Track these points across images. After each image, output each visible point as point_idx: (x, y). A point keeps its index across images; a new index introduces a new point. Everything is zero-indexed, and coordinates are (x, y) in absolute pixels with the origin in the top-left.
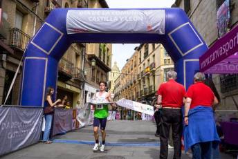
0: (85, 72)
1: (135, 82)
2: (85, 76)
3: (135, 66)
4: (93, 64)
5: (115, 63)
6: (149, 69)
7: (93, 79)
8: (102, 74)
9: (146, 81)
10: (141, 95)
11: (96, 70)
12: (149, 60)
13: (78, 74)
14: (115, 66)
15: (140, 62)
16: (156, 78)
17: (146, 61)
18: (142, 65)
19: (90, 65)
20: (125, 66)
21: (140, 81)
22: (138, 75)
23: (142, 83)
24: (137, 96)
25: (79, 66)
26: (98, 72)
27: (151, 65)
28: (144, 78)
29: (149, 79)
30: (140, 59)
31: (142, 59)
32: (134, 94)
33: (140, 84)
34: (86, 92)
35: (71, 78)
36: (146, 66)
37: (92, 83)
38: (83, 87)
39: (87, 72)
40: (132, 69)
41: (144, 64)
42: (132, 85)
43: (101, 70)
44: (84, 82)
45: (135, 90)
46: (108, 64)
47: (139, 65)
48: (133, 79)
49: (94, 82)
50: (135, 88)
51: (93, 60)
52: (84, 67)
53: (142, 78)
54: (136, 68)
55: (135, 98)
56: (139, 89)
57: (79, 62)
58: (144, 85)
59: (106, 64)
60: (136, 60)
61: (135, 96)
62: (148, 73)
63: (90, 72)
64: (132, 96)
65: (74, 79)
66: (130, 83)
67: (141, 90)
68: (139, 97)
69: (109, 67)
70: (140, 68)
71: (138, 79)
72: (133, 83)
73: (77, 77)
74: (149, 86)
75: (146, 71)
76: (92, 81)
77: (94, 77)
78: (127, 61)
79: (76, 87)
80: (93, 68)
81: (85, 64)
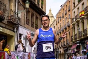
0: (19, 15)
1: (69, 26)
2: (19, 19)
3: (69, 11)
4: (27, 6)
5: (50, 10)
6: (83, 13)
7: (28, 22)
8: (37, 18)
9: (81, 25)
10: (75, 39)
11: (30, 14)
12: (83, 4)
14: (50, 13)
15: (74, 7)
17: (80, 5)
18: (76, 9)
19: (24, 8)
20: (60, 12)
21: (74, 25)
22: (72, 19)
23: (76, 27)
24: (72, 40)
25: (13, 8)
26: (33, 15)
27: (86, 9)
29: (83, 23)
30: (74, 3)
31: (76, 3)
32: (69, 38)
33: (74, 28)
34: (21, 35)
35: (3, 20)
36: (80, 10)
38: (18, 29)
40: (66, 14)
41: (78, 9)
42: (66, 29)
43: (35, 13)
44: (18, 25)
45: (70, 34)
46: (42, 7)
47: (73, 10)
48: (67, 23)
49: (29, 25)
50: (69, 32)
51: (28, 2)
52: (18, 9)
53: (76, 22)
54: (70, 13)
55: (69, 41)
56: (73, 33)
57: (13, 4)
58: (79, 28)
59: (40, 7)
60: (70, 6)
61: (69, 40)
62: (83, 16)
63: (25, 15)
64: (67, 40)
65: (7, 21)
66: (64, 28)
67: (76, 33)
68: (73, 41)
69: (44, 10)
70: (74, 12)
71: (72, 23)
72: (67, 28)
73: (10, 19)
74: (84, 30)
75: (80, 14)
76: (26, 24)
77: (29, 20)
78: (61, 6)
79: (9, 29)
80: (27, 10)
81: (19, 6)
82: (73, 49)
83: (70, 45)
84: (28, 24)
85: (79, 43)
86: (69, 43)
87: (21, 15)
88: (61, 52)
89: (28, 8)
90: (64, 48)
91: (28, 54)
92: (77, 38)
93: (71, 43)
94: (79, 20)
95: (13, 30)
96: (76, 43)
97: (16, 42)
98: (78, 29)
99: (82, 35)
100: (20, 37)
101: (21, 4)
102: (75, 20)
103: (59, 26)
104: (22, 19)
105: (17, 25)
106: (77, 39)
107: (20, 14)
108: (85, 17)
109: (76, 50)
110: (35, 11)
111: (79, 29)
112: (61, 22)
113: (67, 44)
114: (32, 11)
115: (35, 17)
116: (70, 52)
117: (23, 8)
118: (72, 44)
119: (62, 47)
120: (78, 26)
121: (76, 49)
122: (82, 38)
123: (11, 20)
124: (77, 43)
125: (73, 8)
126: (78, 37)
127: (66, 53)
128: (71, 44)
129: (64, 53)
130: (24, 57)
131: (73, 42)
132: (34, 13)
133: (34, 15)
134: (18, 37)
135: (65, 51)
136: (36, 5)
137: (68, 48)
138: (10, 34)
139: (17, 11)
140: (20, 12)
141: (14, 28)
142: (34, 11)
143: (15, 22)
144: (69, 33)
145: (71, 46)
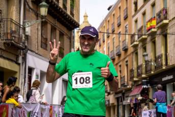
0: (28, 29)
1: (126, 50)
2: (27, 37)
3: (126, 18)
4: (44, 11)
6: (154, 23)
7: (44, 44)
8: (62, 35)
9: (149, 46)
10: (139, 75)
11: (49, 27)
12: (153, 5)
13: (12, 32)
14: (86, 22)
15: (136, 10)
16: (170, 39)
17: (148, 7)
18: (139, 16)
19: (37, 15)
20: (106, 21)
21: (135, 47)
22: (133, 36)
23: (140, 52)
24: (132, 78)
25: (14, 17)
26: (53, 29)
27: (159, 15)
28: (144, 41)
29: (154, 43)
30: (136, 4)
31: (140, 3)
33: (137, 54)
34: (31, 70)
36: (148, 17)
37: (41, 50)
38: (24, 59)
39: (32, 29)
40: (119, 25)
41: (144, 14)
42: (119, 55)
43: (58, 25)
44: (25, 49)
45: (127, 65)
46: (72, 13)
47: (133, 16)
48: (121, 44)
49: (46, 50)
50: (127, 62)
51: (44, 3)
52: (24, 18)
53: (140, 41)
54: (127, 23)
55: (126, 80)
56: (135, 63)
57: (14, 9)
58: (145, 54)
59: (68, 13)
60: (127, 8)
61: (126, 77)
62: (153, 30)
63: (38, 29)
64: (121, 78)
65: (4, 43)
66: (115, 53)
67: (139, 64)
68: (135, 79)
69: (75, 19)
70: (136, 21)
71: (131, 44)
72: (123, 52)
73: (9, 38)
74: (155, 57)
75: (148, 26)
76: (42, 47)
77: (46, 39)
78: (109, 9)
79: (8, 59)
80: (44, 20)
81: (27, 12)
82: (135, 96)
83: (128, 87)
84: (45, 47)
85: (147, 83)
86: (126, 84)
87: (31, 31)
88: (111, 102)
89: (46, 16)
90: (116, 93)
91: (49, 107)
92: (142, 74)
93: (130, 83)
94: (146, 37)
95: (15, 60)
96: (140, 83)
97: (22, 84)
98: (144, 56)
99: (153, 68)
100: (30, 75)
101: (30, 8)
102: (139, 38)
103: (105, 49)
104: (32, 38)
105: (23, 49)
106: (143, 76)
107: (30, 27)
108: (159, 32)
109: (140, 98)
110: (58, 21)
111: (147, 55)
112: (109, 41)
113: (123, 85)
114: (52, 21)
115: (58, 33)
116: (129, 101)
117: (35, 16)
118: (132, 85)
119: (111, 92)
120: (145, 49)
121: (141, 96)
122: (152, 72)
123: (11, 40)
124: (142, 84)
125: (133, 13)
126: (144, 71)
127: (120, 103)
128: (131, 87)
129: (116, 104)
130: (41, 113)
131: (135, 82)
132: (56, 24)
133: (55, 29)
134: (25, 73)
135: (118, 99)
136: (60, 8)
137: (123, 94)
138: (9, 68)
139: (24, 23)
140: (30, 24)
141: (17, 57)
142: (56, 22)
143: (19, 45)
144: (125, 64)
145: (130, 90)
